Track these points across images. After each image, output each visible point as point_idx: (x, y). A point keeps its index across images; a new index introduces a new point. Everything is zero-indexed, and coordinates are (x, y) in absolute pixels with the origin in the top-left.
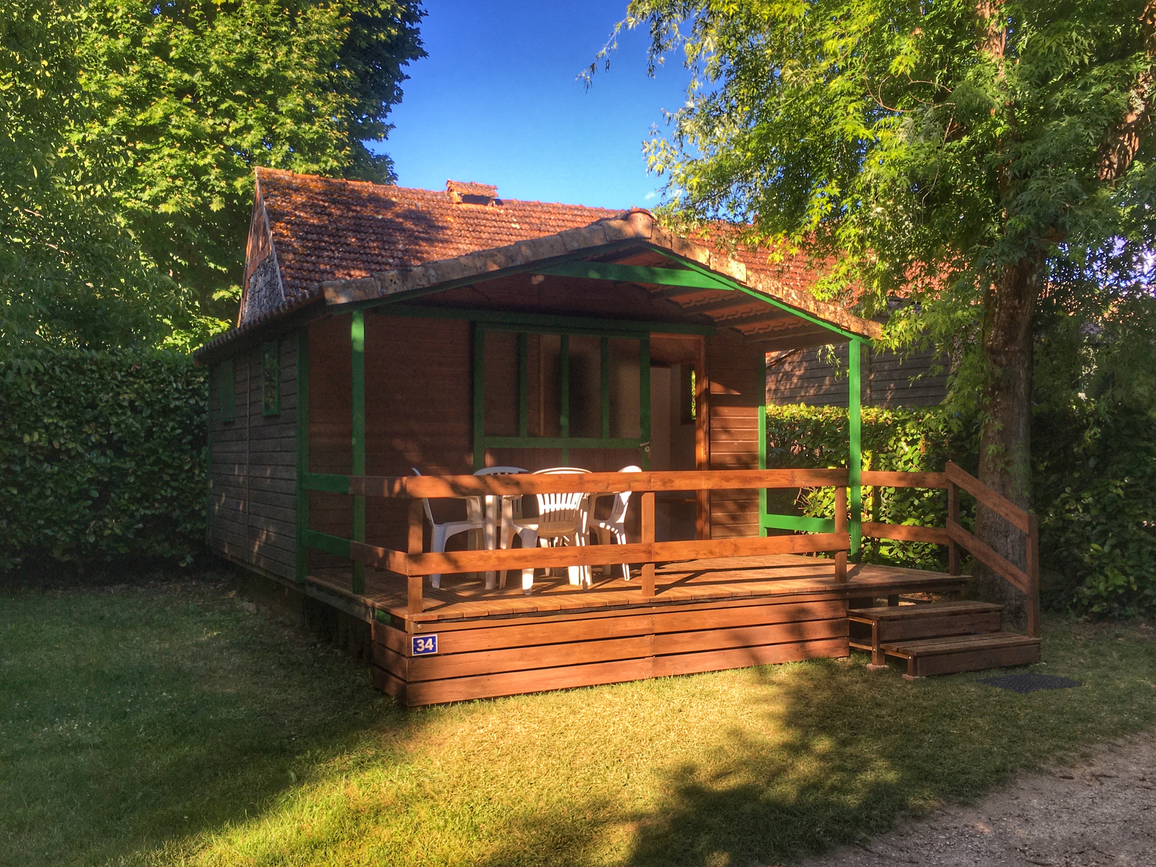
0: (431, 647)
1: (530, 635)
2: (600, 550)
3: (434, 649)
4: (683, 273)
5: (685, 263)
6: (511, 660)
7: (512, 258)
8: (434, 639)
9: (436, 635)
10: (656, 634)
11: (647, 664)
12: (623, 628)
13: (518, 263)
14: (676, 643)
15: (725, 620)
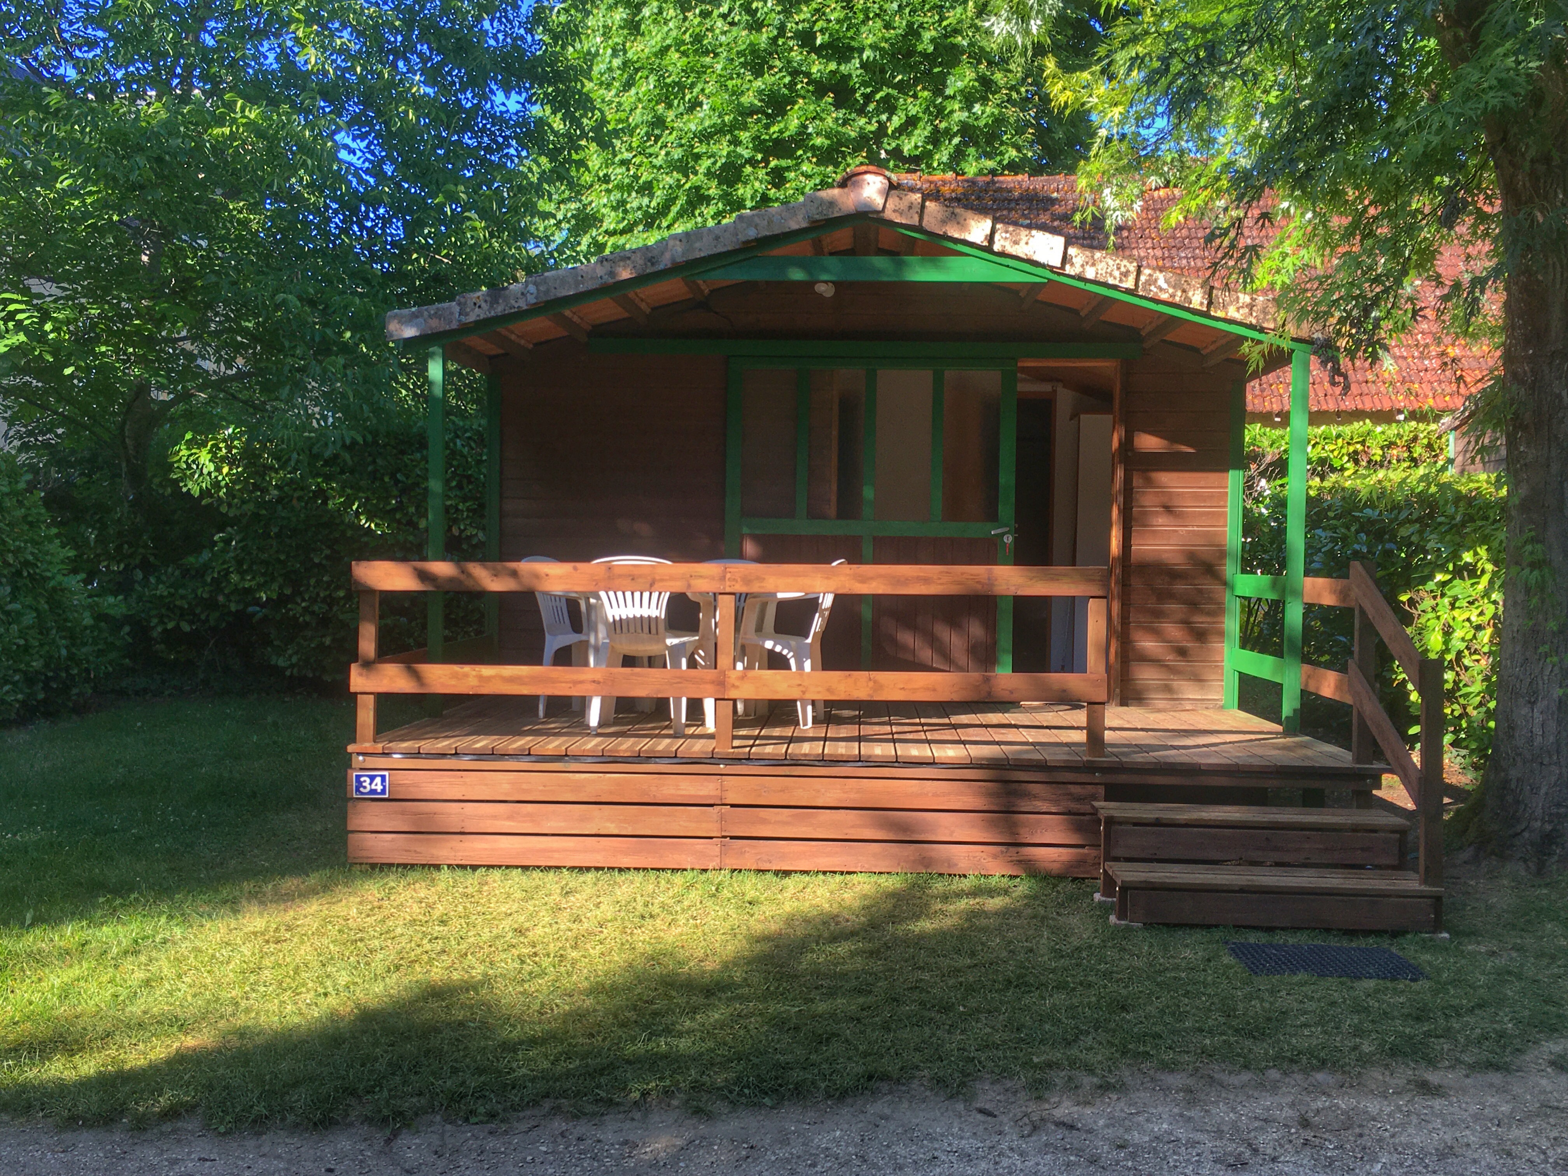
0: (379, 788)
1: (524, 786)
2: (638, 675)
3: (383, 791)
4: (953, 261)
5: (951, 245)
6: (495, 817)
7: (652, 261)
8: (383, 778)
9: (386, 773)
10: (733, 806)
11: (713, 848)
12: (672, 791)
13: (661, 267)
14: (764, 821)
15: (853, 796)
